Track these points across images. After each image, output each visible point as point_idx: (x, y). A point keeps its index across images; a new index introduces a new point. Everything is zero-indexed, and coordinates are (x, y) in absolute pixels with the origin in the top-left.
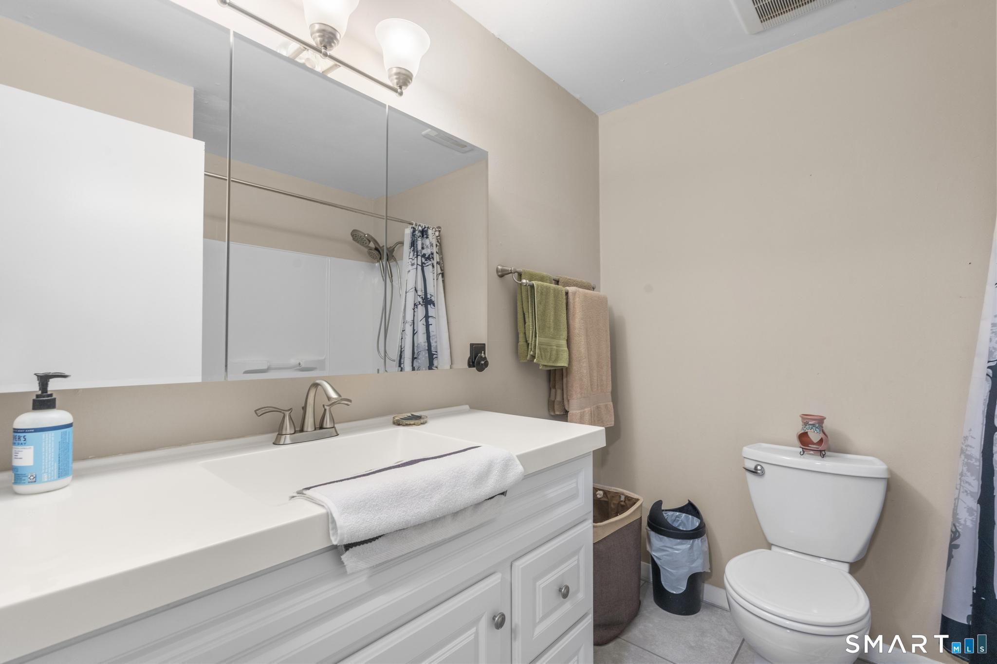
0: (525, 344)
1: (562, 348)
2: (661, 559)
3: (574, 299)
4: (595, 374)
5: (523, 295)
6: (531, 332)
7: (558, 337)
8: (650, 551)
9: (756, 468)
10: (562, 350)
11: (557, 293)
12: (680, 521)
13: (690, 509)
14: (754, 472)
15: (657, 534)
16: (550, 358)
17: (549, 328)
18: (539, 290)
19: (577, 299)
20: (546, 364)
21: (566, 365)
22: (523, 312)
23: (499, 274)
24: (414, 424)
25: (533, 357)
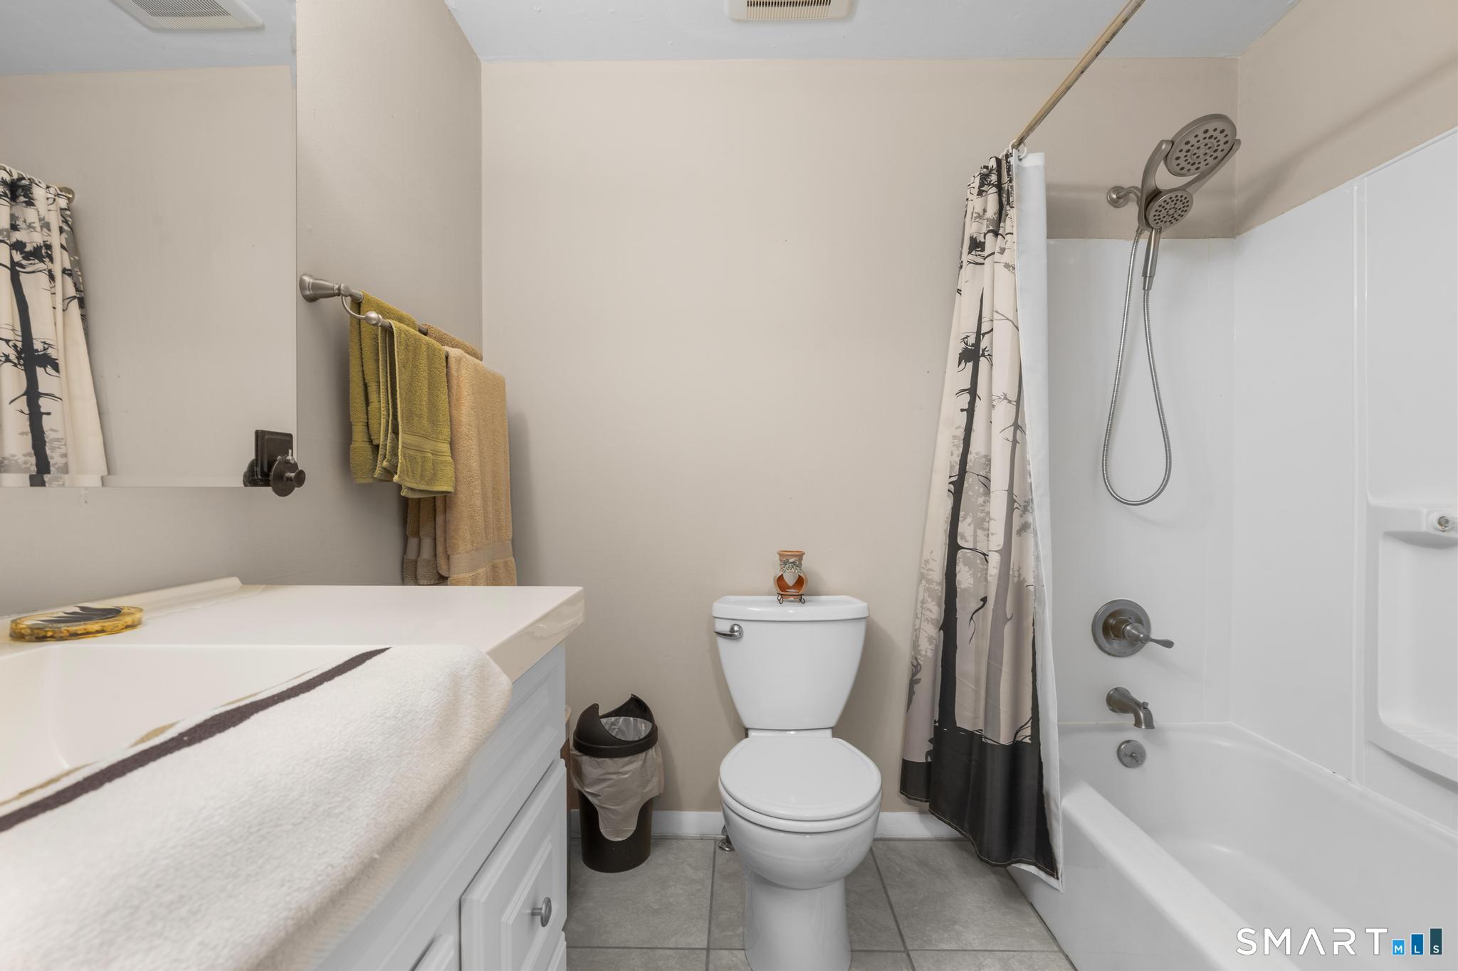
0: (367, 446)
1: (443, 458)
2: (599, 796)
3: (458, 370)
4: (490, 509)
5: (364, 345)
6: (383, 421)
7: (435, 436)
8: (581, 789)
9: (732, 630)
10: (442, 462)
11: (431, 351)
12: (616, 730)
13: (636, 708)
14: (730, 635)
15: (593, 758)
16: (422, 477)
17: (420, 417)
18: (402, 340)
19: (463, 372)
20: (414, 486)
21: (450, 489)
22: (364, 379)
23: (308, 293)
24: (102, 631)
25: (390, 472)
